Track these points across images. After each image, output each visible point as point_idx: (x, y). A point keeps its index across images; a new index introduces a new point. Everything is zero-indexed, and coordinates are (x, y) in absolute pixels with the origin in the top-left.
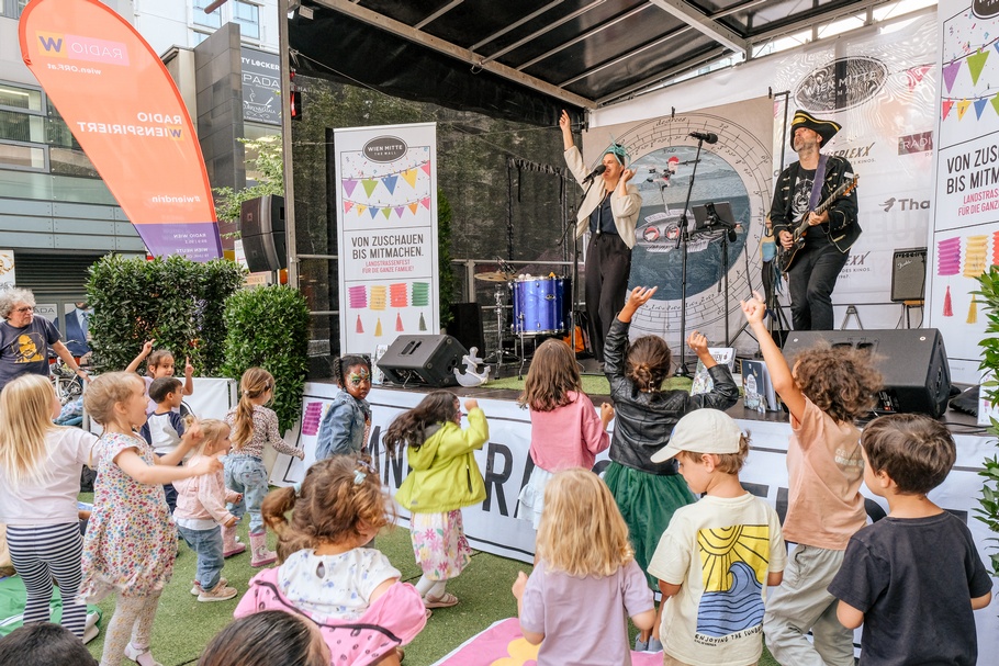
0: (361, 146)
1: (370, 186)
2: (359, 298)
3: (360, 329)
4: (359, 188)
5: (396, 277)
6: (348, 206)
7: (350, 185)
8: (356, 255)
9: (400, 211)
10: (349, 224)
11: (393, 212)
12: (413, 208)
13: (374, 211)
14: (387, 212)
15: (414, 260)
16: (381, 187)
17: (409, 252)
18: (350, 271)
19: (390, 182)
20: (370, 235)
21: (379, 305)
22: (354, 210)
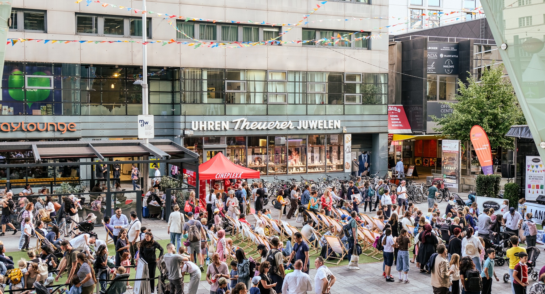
0: (532, 159)
1: (533, 167)
2: (529, 187)
3: (529, 192)
4: (531, 167)
5: (537, 183)
6: (528, 170)
7: (529, 166)
8: (529, 179)
9: (539, 172)
10: (528, 173)
11: (540, 172)
12: (541, 171)
13: (533, 171)
14: (536, 172)
15: (541, 181)
16: (535, 167)
17: (540, 179)
18: (528, 182)
19: (537, 166)
20: (532, 175)
21: (533, 188)
22: (529, 171)
